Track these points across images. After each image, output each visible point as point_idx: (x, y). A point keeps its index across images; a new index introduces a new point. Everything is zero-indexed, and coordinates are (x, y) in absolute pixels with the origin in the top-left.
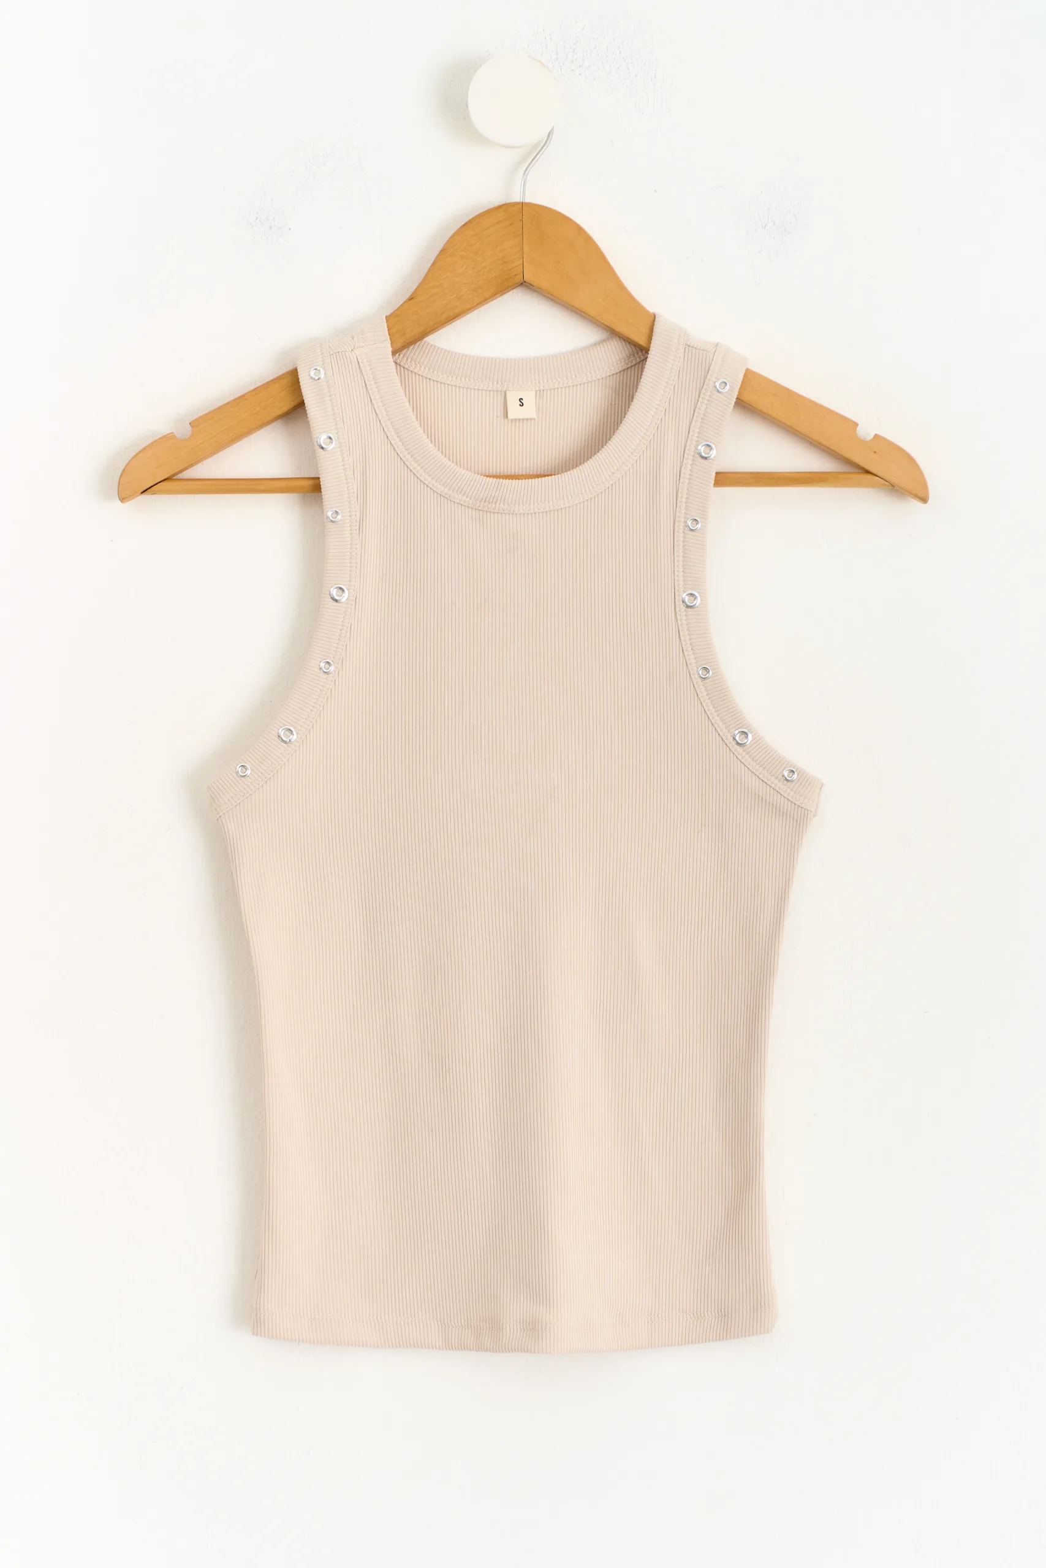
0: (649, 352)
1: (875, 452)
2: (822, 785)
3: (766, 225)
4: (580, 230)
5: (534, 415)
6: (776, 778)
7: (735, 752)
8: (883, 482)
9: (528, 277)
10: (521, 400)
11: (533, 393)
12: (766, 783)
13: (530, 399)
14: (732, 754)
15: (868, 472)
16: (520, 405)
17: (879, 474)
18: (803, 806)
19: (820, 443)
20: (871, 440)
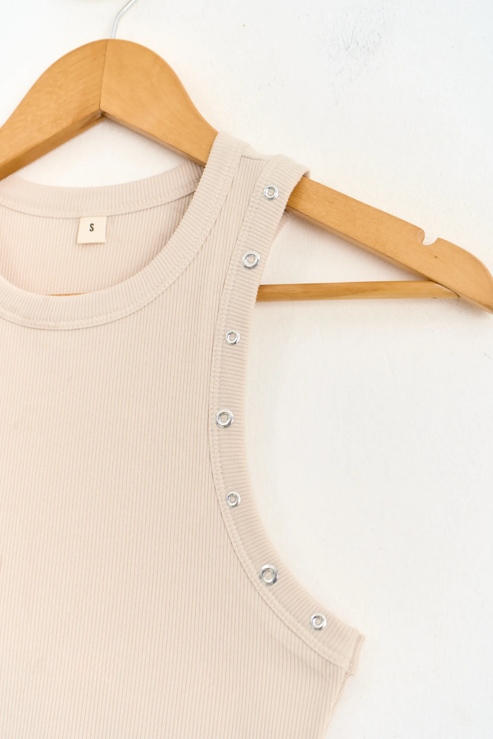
0: (206, 166)
1: (436, 257)
2: (360, 638)
4: (157, 58)
5: (103, 239)
6: (303, 625)
7: (260, 592)
8: (445, 289)
9: (106, 107)
10: (92, 225)
11: (105, 219)
12: (292, 631)
13: (100, 224)
14: (257, 594)
15: (430, 280)
16: (90, 230)
17: (439, 281)
18: (332, 660)
19: (377, 251)
20: (433, 244)
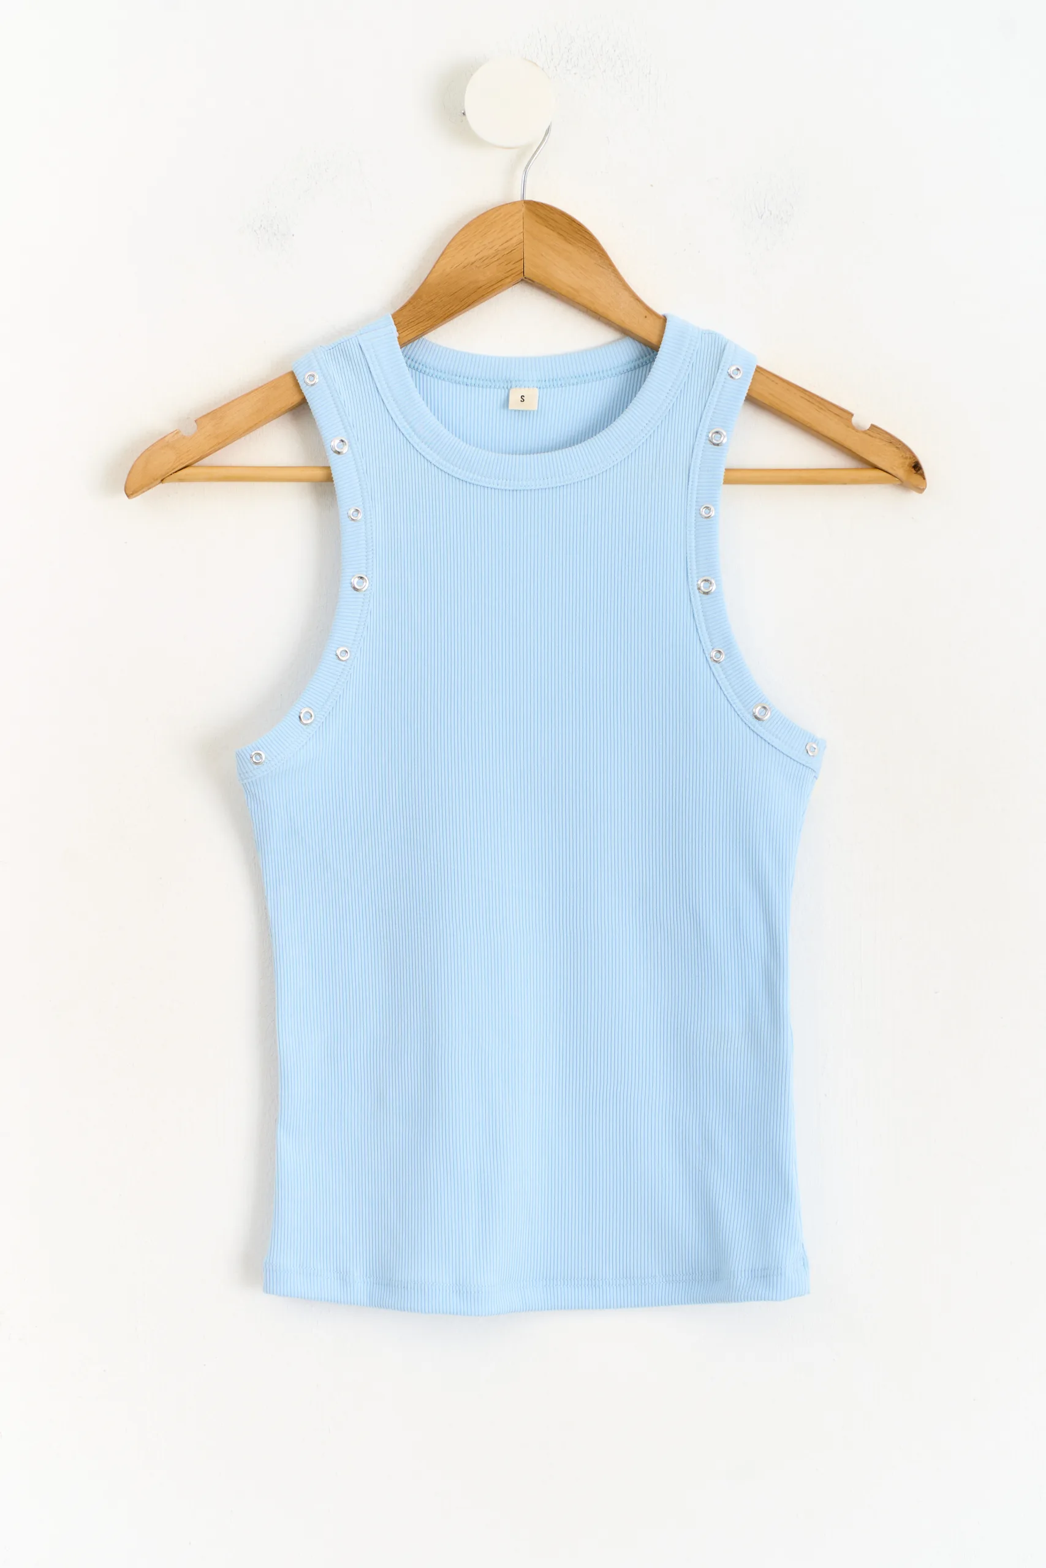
3: (762, 215)
